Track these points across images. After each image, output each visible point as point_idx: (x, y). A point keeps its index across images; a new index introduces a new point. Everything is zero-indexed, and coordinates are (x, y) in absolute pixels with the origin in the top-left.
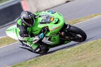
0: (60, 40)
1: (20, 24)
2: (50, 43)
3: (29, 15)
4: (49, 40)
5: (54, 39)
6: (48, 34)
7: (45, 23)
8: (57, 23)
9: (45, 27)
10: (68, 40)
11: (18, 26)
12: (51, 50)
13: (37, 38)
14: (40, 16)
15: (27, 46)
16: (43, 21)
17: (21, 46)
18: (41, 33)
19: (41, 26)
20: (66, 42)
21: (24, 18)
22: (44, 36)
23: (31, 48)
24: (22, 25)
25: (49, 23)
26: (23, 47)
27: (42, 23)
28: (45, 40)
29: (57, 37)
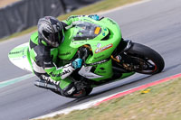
0: (114, 70)
1: (36, 42)
2: (94, 76)
3: (55, 26)
4: (92, 70)
5: (102, 69)
6: (90, 60)
7: (84, 38)
8: (106, 38)
9: (83, 47)
10: (128, 71)
11: (32, 45)
12: (95, 90)
13: (68, 68)
14: (74, 26)
15: (49, 82)
16: (80, 35)
17: (38, 83)
18: (75, 57)
19: (76, 45)
20: (124, 75)
21: (44, 32)
22: (83, 63)
23: (58, 86)
24: (41, 44)
25: (91, 38)
26: (43, 84)
27: (77, 38)
28: (85, 72)
29: (107, 65)
